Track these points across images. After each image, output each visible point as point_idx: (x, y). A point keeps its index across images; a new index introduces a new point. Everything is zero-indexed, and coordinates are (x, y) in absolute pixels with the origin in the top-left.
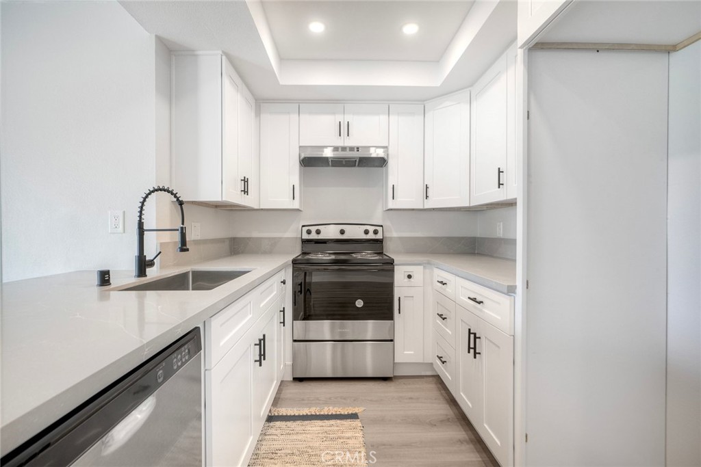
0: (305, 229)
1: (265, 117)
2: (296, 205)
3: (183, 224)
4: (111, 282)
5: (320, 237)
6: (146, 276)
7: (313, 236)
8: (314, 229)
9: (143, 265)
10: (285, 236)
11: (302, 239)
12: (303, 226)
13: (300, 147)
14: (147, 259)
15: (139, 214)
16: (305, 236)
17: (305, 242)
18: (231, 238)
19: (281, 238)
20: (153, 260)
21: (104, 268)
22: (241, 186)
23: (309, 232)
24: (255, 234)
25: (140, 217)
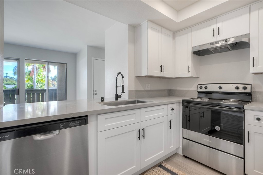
0: (199, 86)
1: (178, 38)
2: (190, 75)
3: (123, 84)
4: (104, 101)
5: (207, 90)
6: (118, 100)
7: (203, 90)
8: (203, 86)
9: (117, 97)
10: (191, 90)
11: (198, 91)
12: (198, 85)
13: (193, 47)
14: (118, 95)
15: (116, 81)
16: (199, 90)
17: (199, 92)
18: (168, 90)
19: (188, 90)
20: (121, 96)
21: (102, 97)
22: (160, 69)
23: (201, 88)
24: (178, 88)
25: (116, 82)
